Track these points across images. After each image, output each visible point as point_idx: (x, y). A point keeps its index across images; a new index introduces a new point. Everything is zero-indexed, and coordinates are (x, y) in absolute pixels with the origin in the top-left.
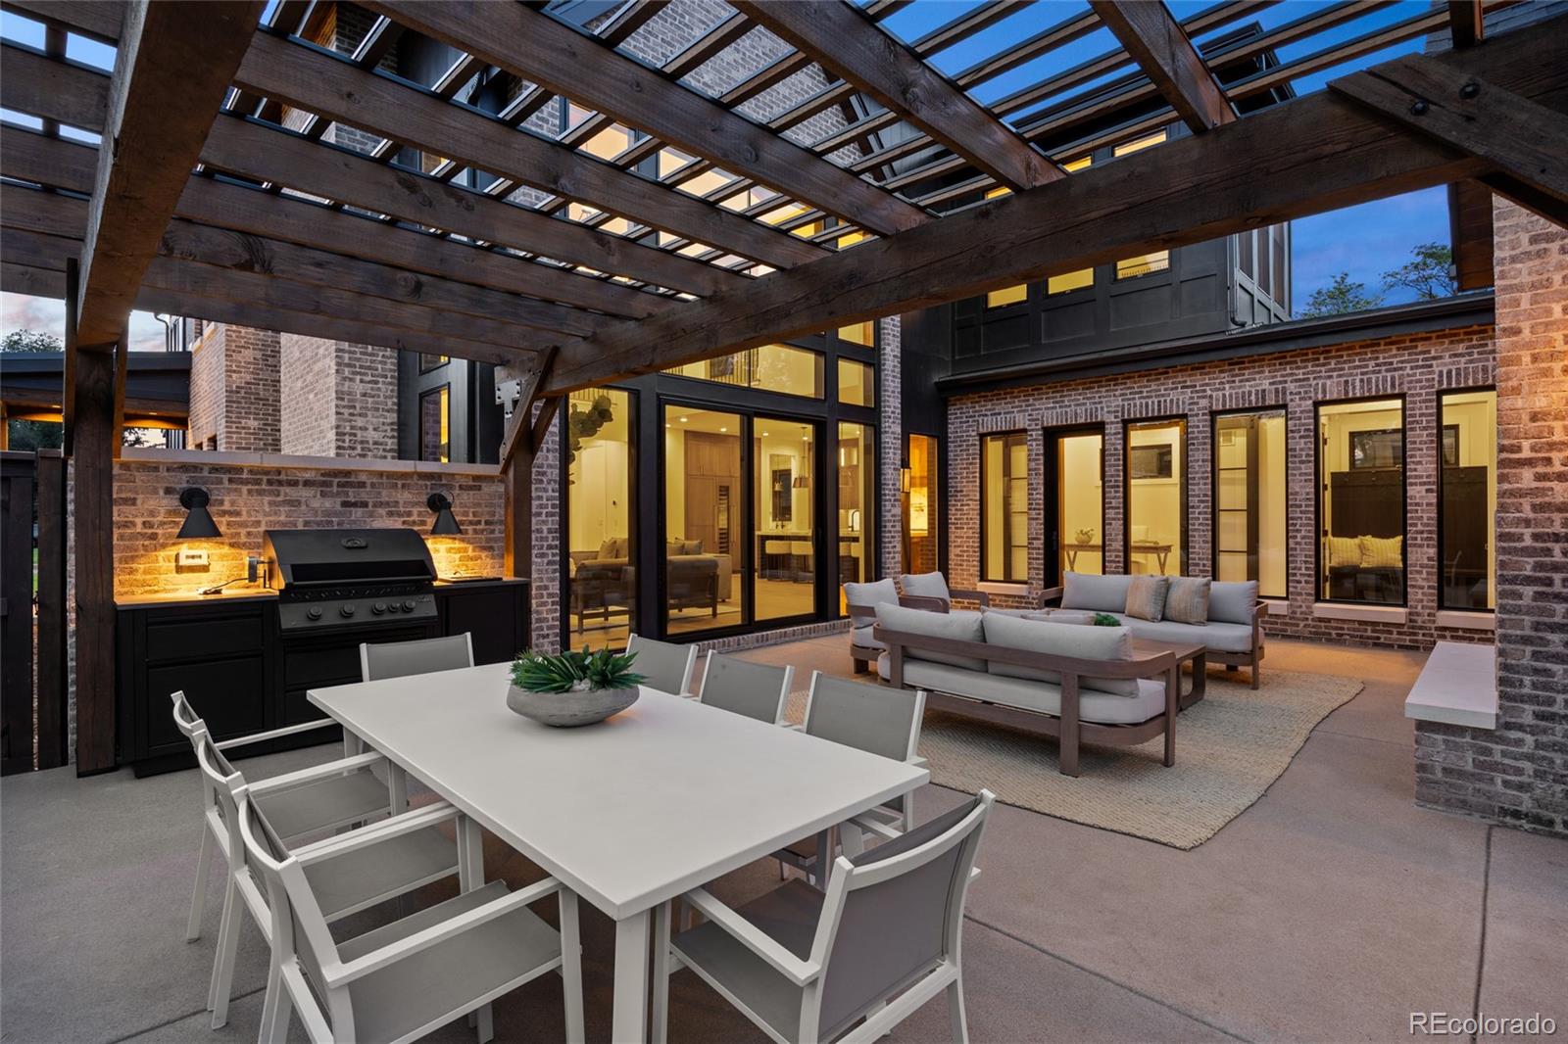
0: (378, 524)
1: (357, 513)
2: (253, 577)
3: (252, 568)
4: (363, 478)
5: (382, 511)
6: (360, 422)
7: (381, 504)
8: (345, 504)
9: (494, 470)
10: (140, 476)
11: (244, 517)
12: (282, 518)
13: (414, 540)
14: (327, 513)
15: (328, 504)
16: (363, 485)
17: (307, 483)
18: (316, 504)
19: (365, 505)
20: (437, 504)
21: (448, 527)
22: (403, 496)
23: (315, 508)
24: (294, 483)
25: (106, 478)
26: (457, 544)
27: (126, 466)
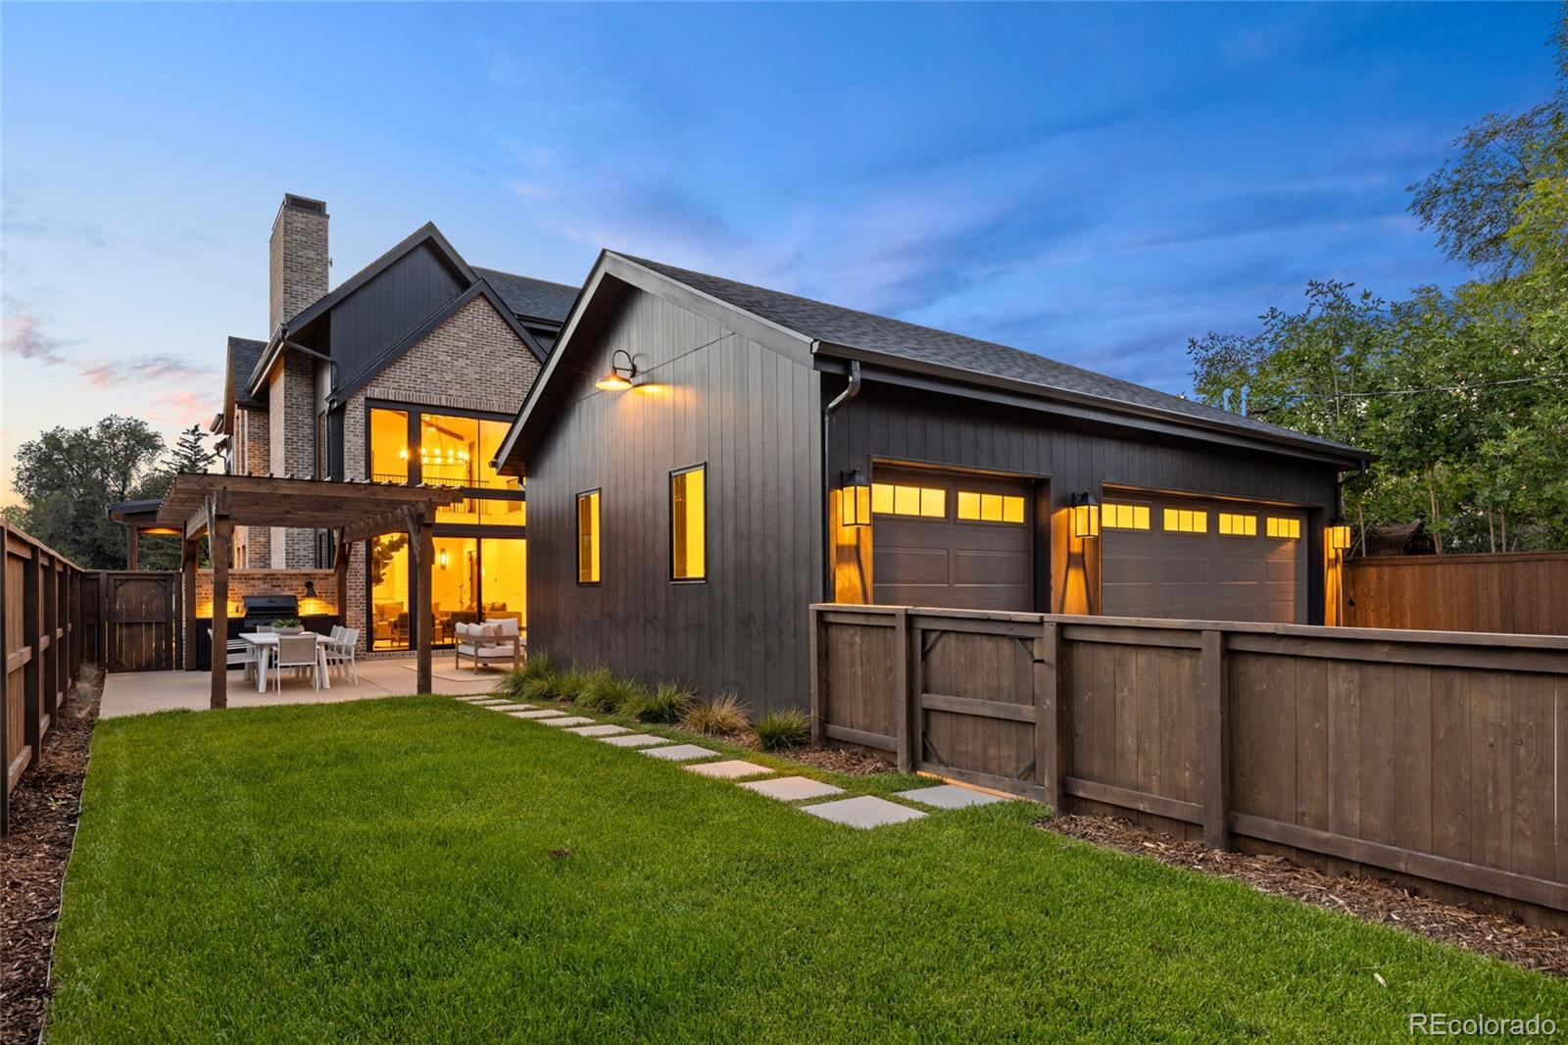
0: (285, 594)
1: (277, 589)
2: (237, 611)
3: (237, 608)
4: (279, 576)
5: (287, 588)
6: (297, 547)
7: (285, 586)
8: (272, 586)
9: (332, 571)
10: (203, 578)
11: (236, 591)
12: (250, 591)
13: (294, 599)
14: (265, 589)
15: (266, 586)
16: (279, 579)
17: (258, 579)
18: (261, 586)
19: (279, 586)
20: (309, 585)
21: (311, 594)
22: (295, 583)
23: (262, 588)
24: (253, 579)
25: (194, 579)
26: (318, 601)
27: (199, 575)
